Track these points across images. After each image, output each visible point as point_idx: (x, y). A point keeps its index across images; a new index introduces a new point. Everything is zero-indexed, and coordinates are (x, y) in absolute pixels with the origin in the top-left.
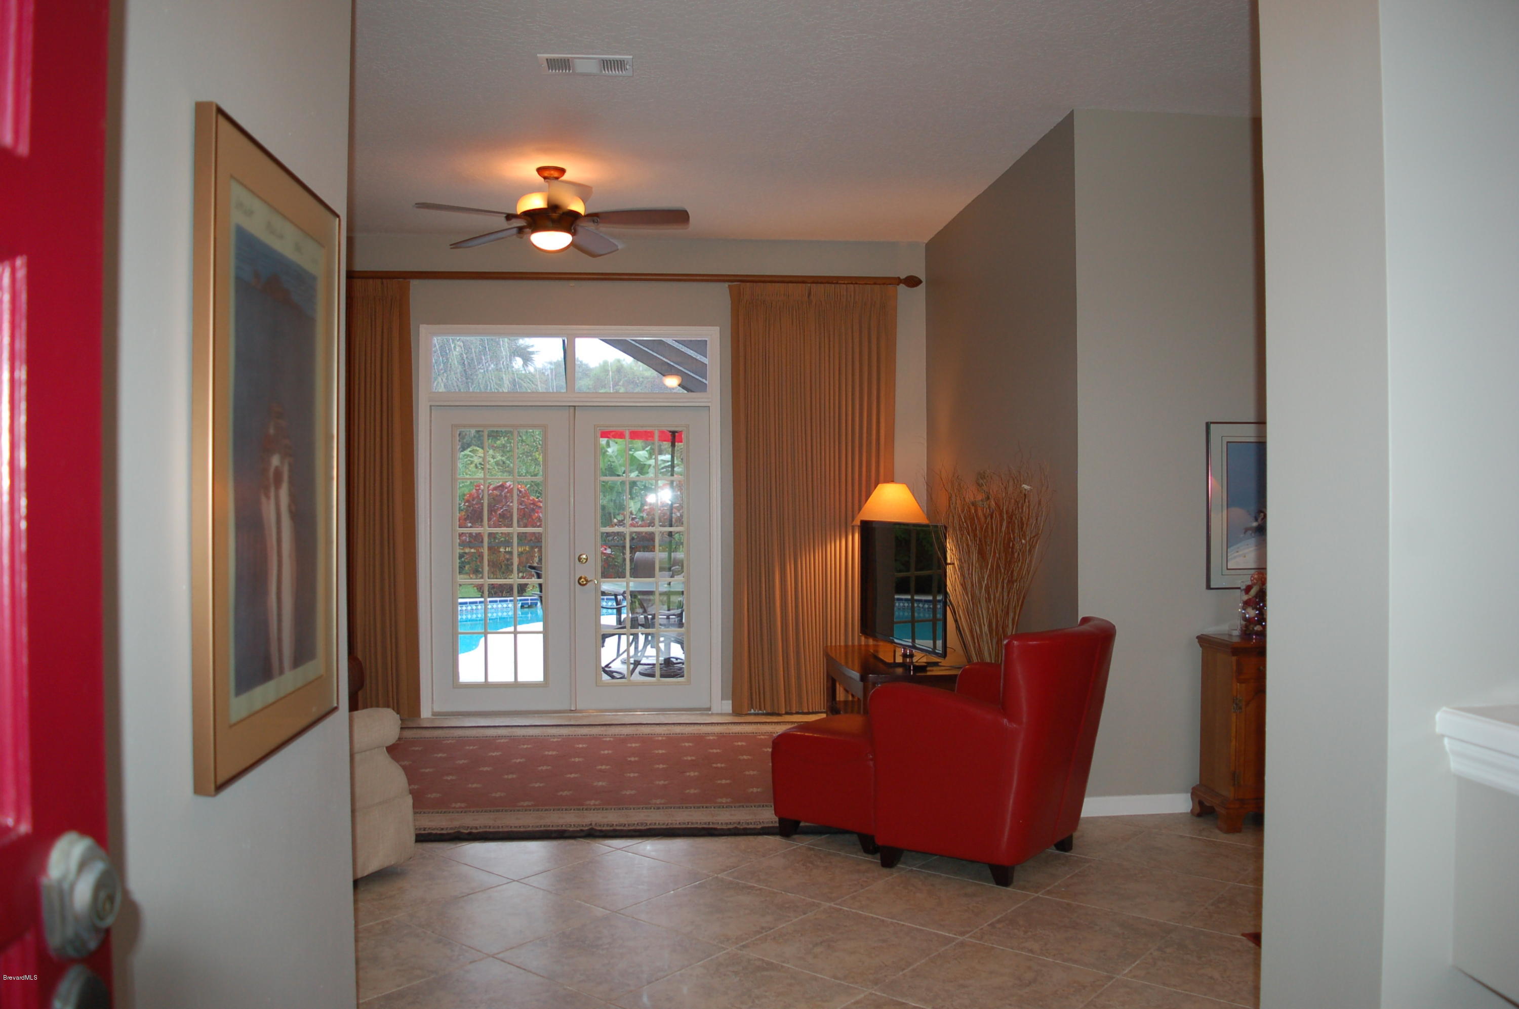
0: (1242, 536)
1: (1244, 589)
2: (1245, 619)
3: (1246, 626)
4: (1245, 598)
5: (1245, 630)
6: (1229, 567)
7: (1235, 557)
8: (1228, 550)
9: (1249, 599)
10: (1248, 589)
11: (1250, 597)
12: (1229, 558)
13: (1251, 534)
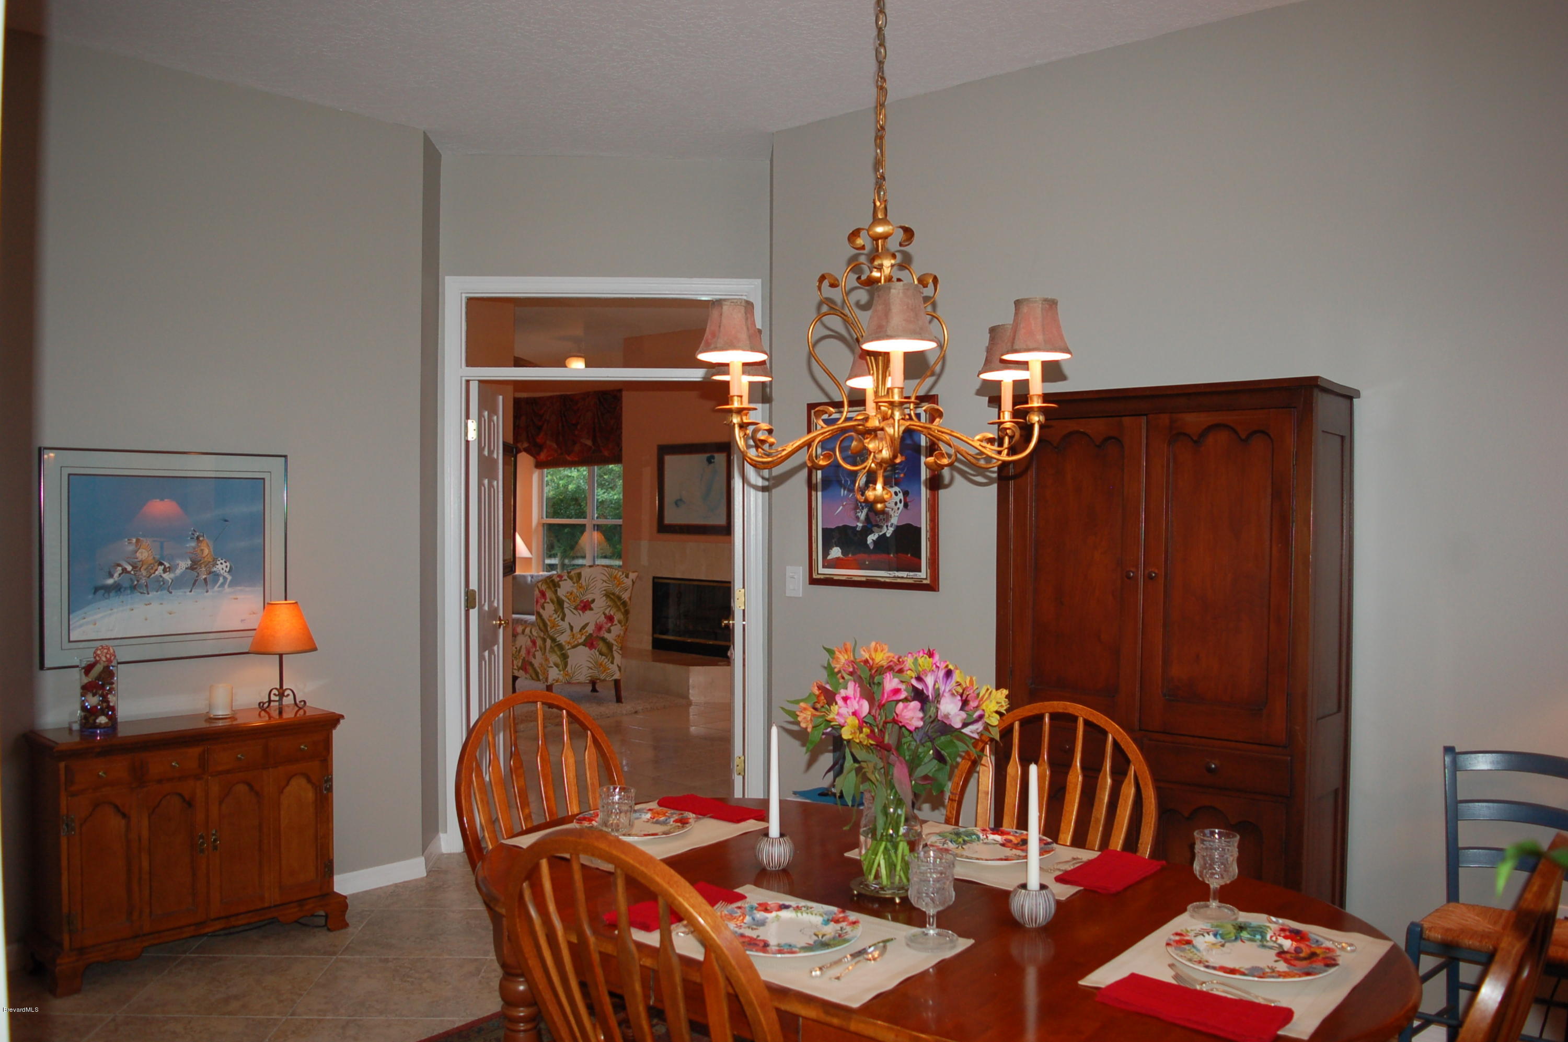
0: (91, 596)
1: (83, 668)
2: (84, 708)
3: (85, 718)
4: (86, 680)
5: (85, 724)
6: (71, 639)
7: (81, 626)
8: (71, 617)
9: (90, 683)
10: (88, 669)
11: (90, 680)
12: (71, 628)
13: (103, 595)
